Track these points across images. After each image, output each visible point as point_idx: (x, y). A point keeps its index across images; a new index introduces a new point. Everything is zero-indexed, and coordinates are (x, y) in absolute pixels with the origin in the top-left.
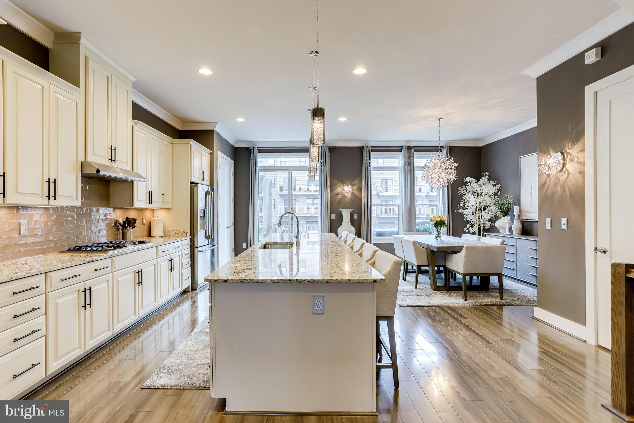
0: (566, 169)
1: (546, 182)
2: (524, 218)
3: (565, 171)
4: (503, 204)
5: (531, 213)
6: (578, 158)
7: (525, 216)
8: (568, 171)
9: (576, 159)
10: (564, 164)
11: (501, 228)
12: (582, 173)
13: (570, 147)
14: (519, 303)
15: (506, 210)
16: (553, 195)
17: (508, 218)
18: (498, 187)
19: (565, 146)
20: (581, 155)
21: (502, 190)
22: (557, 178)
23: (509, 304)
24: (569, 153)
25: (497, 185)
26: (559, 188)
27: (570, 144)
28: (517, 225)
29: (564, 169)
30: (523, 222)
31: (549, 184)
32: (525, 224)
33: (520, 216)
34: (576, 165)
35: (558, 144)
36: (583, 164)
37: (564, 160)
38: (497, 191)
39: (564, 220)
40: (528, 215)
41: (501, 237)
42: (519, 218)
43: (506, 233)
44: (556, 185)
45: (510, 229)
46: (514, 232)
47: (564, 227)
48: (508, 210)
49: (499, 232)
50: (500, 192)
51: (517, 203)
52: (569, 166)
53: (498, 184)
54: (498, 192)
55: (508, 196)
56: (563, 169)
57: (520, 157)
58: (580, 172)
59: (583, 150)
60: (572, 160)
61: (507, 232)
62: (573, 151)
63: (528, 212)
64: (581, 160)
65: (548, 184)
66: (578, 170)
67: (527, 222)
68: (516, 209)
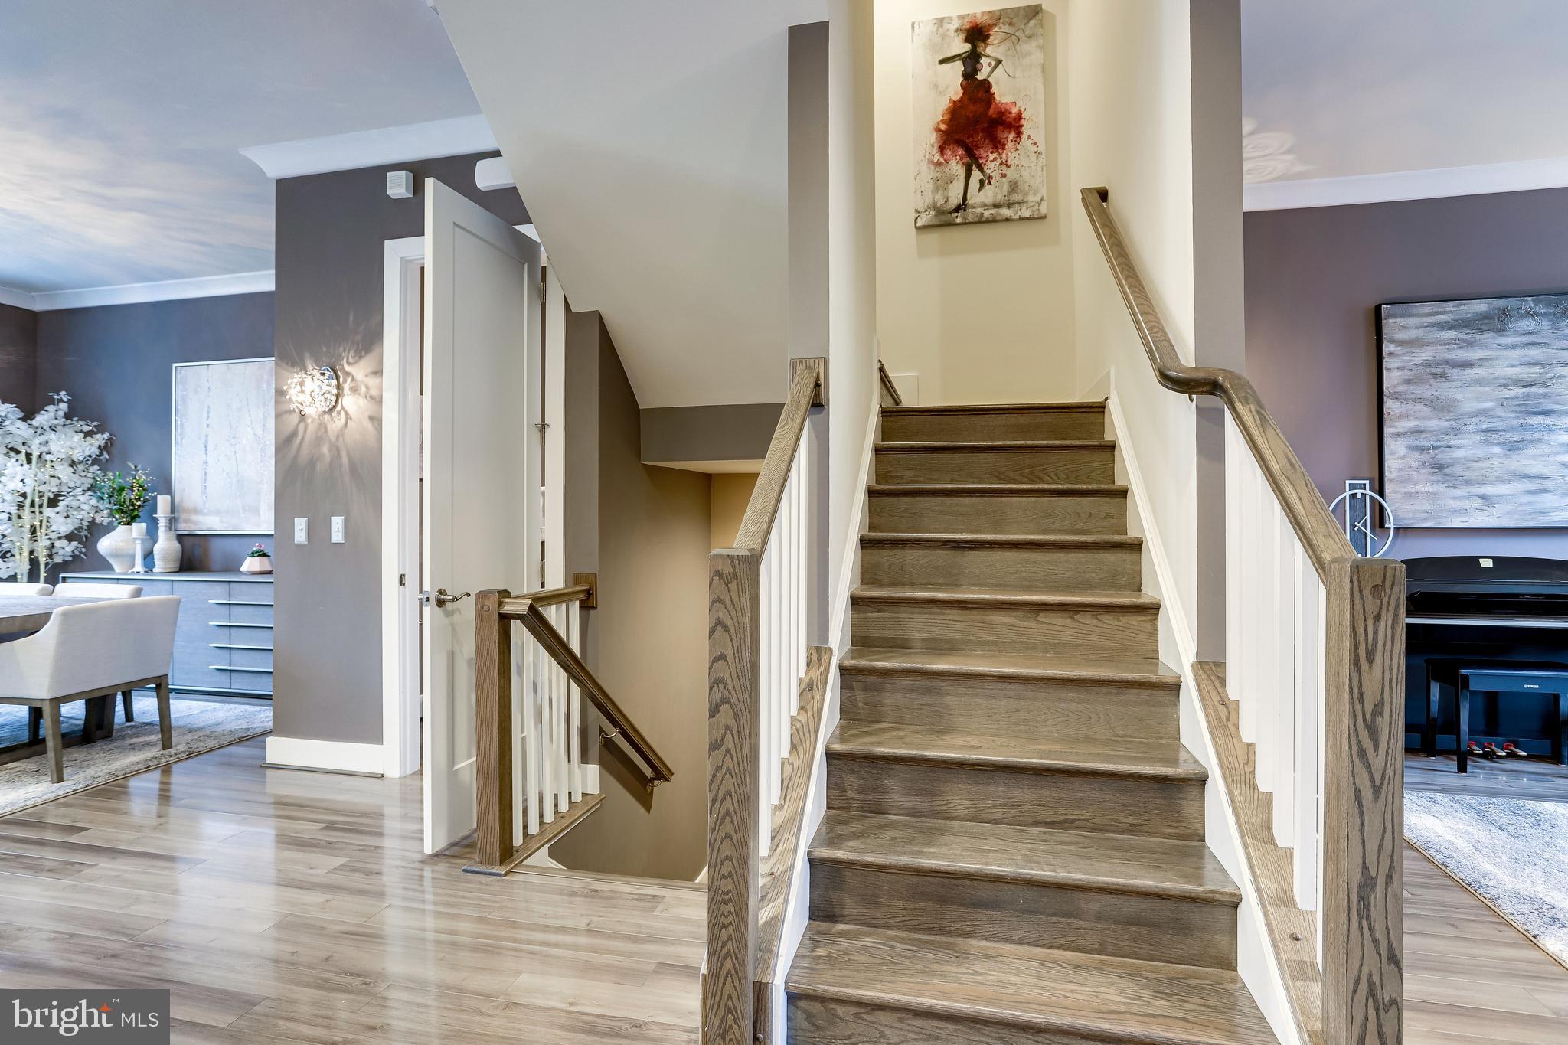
0: (343, 408)
1: (294, 434)
2: (184, 527)
3: (339, 413)
4: (122, 489)
5: (204, 514)
6: (367, 387)
7: (187, 521)
8: (347, 413)
9: (363, 389)
10: (338, 396)
11: (116, 555)
12: (376, 420)
13: (351, 360)
14: (212, 743)
15: (133, 505)
16: (312, 463)
17: (139, 528)
18: (100, 439)
19: (339, 359)
20: (373, 382)
21: (114, 451)
22: (323, 427)
23: (191, 755)
24: (348, 374)
25: (96, 433)
26: (325, 450)
27: (352, 353)
28: (165, 545)
29: (339, 408)
30: (180, 538)
31: (303, 439)
32: (189, 542)
33: (173, 521)
34: (362, 402)
35: (324, 350)
36: (378, 401)
37: (339, 387)
38: (97, 452)
39: (337, 523)
40: (194, 517)
41: (120, 581)
42: (170, 529)
43: (135, 570)
44: (319, 440)
45: (148, 556)
46: (159, 566)
47: (337, 536)
48: (139, 506)
49: (109, 568)
50: (106, 456)
51: (166, 485)
52: (349, 402)
53: (100, 430)
54: (101, 454)
55: (136, 467)
56: (334, 407)
57: (175, 365)
58: (371, 418)
59: (378, 372)
60: (355, 390)
61: (139, 567)
62: (358, 370)
63: (196, 511)
64: (374, 392)
65: (299, 438)
66: (367, 414)
67: (191, 538)
68: (163, 502)
